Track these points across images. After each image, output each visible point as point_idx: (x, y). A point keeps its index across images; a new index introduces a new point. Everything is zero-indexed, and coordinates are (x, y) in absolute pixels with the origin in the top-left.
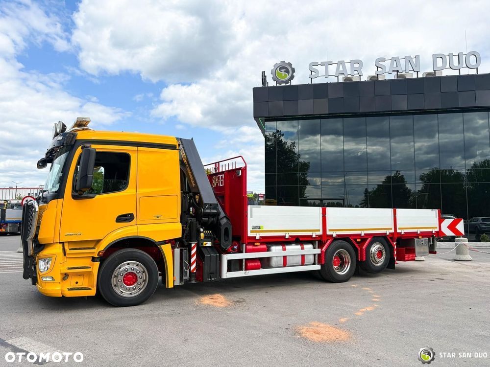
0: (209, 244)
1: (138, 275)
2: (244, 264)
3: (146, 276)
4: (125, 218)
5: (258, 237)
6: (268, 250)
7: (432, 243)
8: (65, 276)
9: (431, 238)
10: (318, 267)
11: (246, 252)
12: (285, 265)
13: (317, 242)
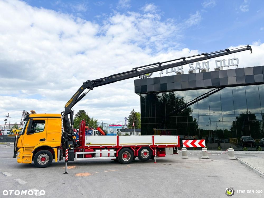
0: (72, 149)
1: (46, 158)
2: (84, 155)
3: (48, 159)
4: (42, 140)
5: (89, 146)
6: (94, 151)
7: (175, 150)
8: (23, 157)
9: (175, 148)
10: (115, 158)
11: (85, 151)
12: (101, 156)
13: (115, 148)
